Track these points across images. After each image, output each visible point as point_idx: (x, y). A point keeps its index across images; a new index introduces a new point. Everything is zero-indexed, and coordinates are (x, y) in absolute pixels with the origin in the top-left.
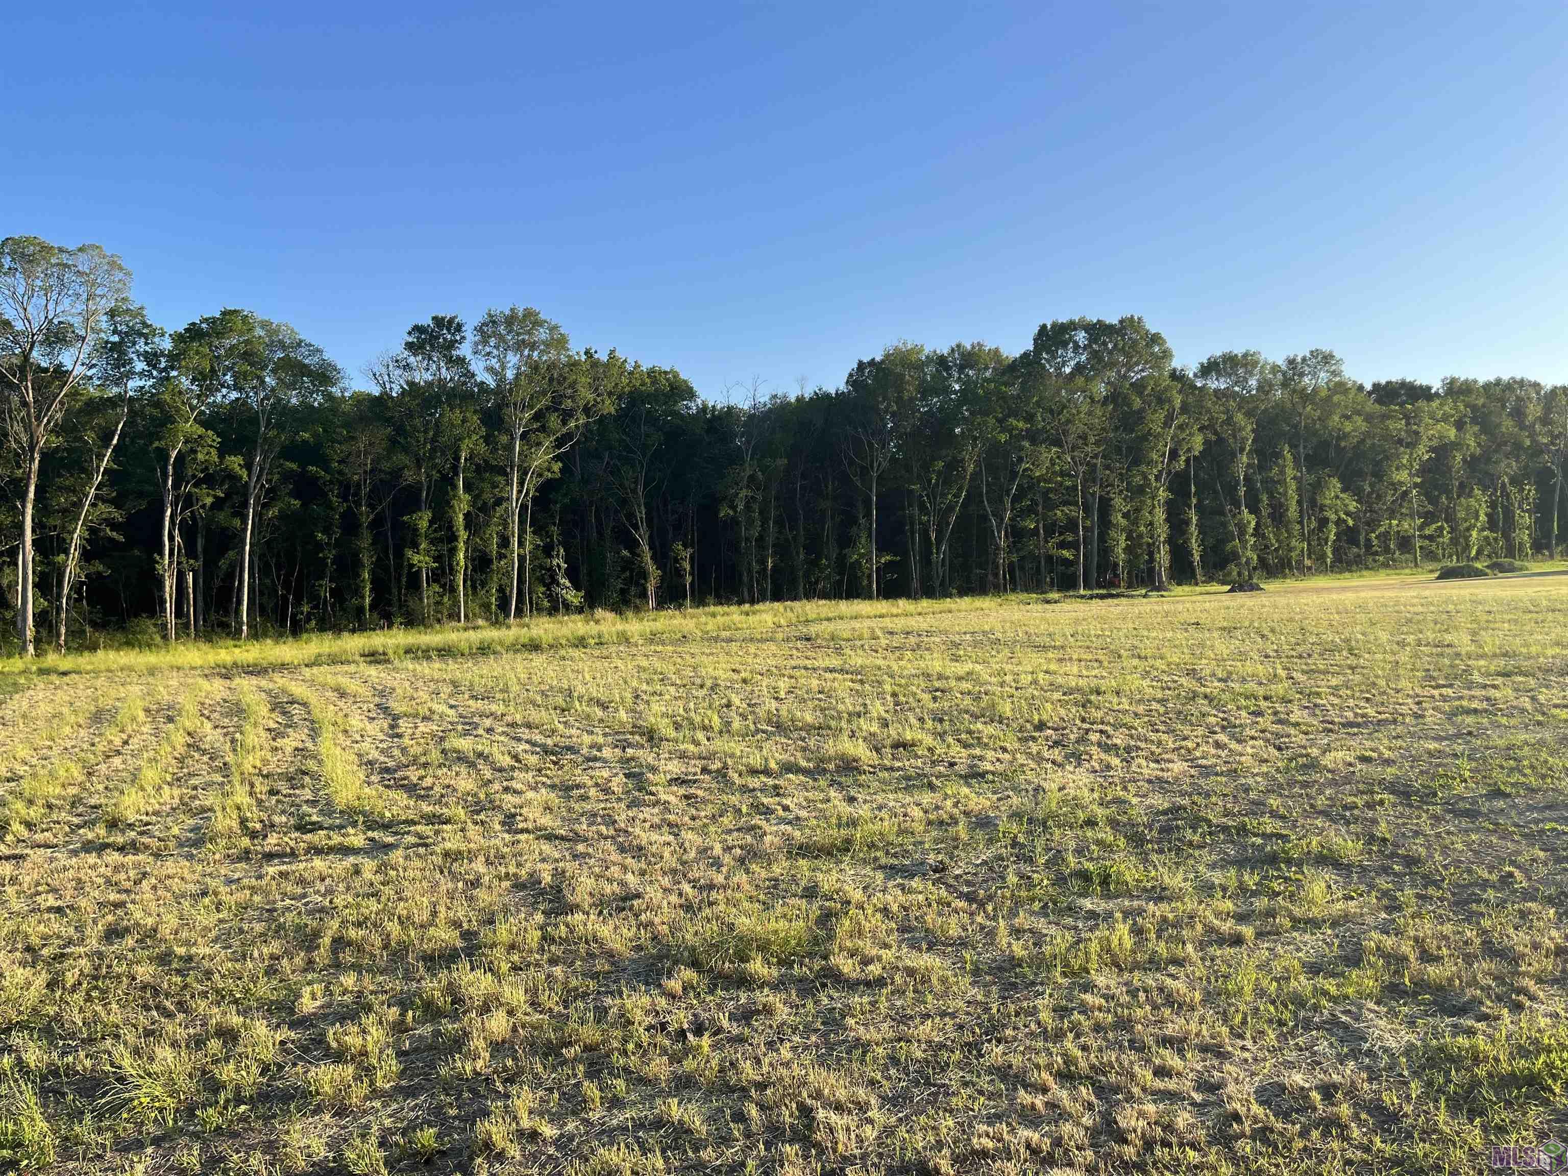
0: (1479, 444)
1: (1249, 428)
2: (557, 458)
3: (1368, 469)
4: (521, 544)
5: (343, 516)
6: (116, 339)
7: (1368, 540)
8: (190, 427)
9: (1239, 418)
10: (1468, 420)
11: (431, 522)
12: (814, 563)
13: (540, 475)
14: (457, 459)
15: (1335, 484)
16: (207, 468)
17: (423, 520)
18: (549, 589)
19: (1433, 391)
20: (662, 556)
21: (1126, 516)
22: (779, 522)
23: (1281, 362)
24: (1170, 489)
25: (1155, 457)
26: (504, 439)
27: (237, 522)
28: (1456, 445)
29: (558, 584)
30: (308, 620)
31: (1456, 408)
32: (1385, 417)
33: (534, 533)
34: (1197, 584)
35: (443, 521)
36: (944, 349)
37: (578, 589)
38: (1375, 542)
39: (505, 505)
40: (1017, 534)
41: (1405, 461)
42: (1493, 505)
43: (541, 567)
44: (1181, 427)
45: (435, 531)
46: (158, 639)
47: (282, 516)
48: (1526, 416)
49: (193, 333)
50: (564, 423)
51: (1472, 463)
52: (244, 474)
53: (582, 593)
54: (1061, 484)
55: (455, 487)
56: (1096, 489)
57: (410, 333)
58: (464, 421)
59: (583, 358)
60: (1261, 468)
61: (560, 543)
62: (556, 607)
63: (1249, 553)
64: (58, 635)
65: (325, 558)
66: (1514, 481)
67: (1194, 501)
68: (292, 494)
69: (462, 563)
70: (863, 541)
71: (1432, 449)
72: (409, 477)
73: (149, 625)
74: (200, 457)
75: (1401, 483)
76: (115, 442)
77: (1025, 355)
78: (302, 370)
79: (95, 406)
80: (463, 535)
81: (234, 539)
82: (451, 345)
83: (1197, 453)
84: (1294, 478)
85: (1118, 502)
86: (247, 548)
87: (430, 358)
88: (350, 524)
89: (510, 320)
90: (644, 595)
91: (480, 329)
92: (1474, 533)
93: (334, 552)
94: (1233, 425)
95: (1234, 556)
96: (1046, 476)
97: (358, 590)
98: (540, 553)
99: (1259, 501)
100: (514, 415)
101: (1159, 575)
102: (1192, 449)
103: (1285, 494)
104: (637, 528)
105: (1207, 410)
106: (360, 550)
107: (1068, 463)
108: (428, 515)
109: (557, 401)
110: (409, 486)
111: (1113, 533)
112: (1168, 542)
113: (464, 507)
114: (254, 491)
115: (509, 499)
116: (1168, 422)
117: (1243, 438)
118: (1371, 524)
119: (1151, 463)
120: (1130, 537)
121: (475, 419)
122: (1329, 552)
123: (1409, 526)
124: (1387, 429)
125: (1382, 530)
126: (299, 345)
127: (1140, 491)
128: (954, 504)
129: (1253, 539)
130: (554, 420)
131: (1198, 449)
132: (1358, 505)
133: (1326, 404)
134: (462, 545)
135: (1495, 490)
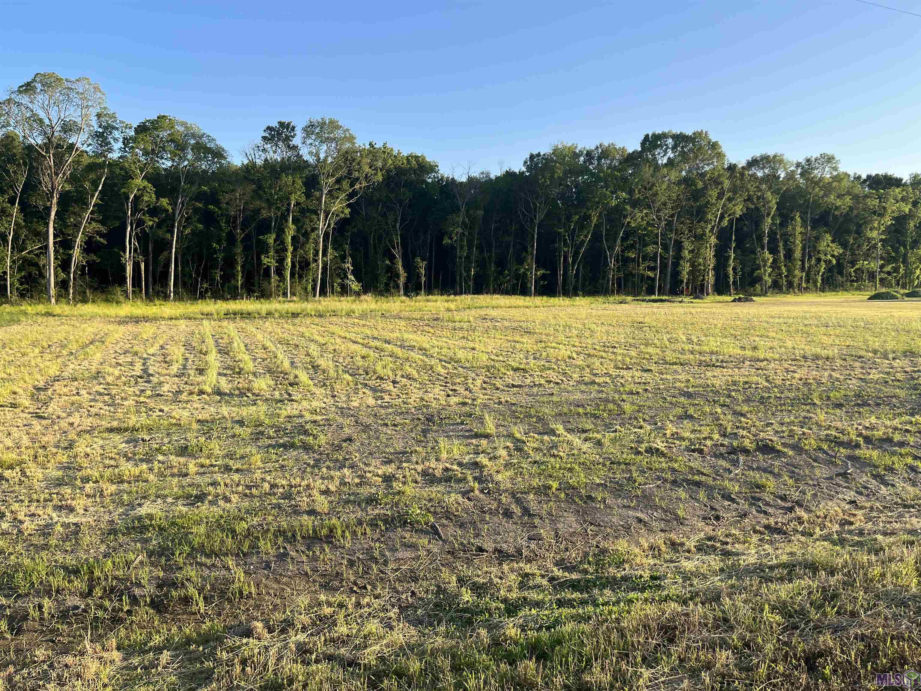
1: (774, 201)
2: (348, 206)
3: (852, 228)
4: (324, 254)
5: (227, 234)
6: (101, 130)
7: (849, 273)
8: (139, 181)
9: (769, 195)
11: (275, 241)
12: (501, 273)
13: (337, 215)
14: (289, 205)
15: (828, 238)
16: (149, 205)
17: (271, 239)
18: (343, 281)
19: (903, 181)
20: (409, 266)
21: (691, 252)
22: (480, 249)
23: (802, 160)
24: (717, 237)
25: (710, 217)
27: (168, 236)
28: (910, 216)
29: (348, 279)
30: (206, 291)
31: (914, 193)
32: (867, 197)
33: (332, 249)
35: (280, 240)
36: (592, 146)
37: (358, 282)
38: (853, 274)
39: (316, 232)
41: (876, 225)
43: (340, 268)
44: (730, 200)
45: (279, 245)
46: (122, 299)
47: (193, 233)
49: (142, 129)
50: (352, 185)
52: (170, 208)
54: (650, 232)
55: (287, 221)
56: (673, 236)
57: (265, 131)
58: (294, 181)
59: (368, 147)
60: (781, 225)
61: (350, 255)
62: (345, 291)
63: (767, 278)
64: (69, 294)
65: (218, 258)
67: (734, 245)
68: (199, 221)
69: (290, 264)
71: (894, 218)
72: (264, 214)
73: (118, 290)
74: (146, 198)
75: (874, 239)
76: (100, 188)
77: (635, 152)
78: (209, 150)
79: (92, 167)
80: (290, 248)
81: (166, 245)
82: (287, 139)
83: (738, 216)
85: (686, 244)
86: (174, 250)
87: (277, 145)
88: (231, 239)
89: (322, 125)
90: (397, 287)
91: (305, 130)
93: (222, 254)
94: (763, 199)
95: (759, 279)
96: (639, 227)
97: (234, 276)
98: (339, 260)
99: (778, 246)
100: (323, 180)
101: (707, 289)
102: (734, 213)
103: (794, 243)
104: (394, 248)
105: (747, 190)
106: (235, 254)
107: (654, 220)
108: (274, 236)
109: (350, 173)
110: (264, 219)
111: (682, 262)
112: (714, 269)
113: (292, 233)
114: (178, 218)
115: (318, 229)
116: (720, 196)
117: (770, 207)
118: (853, 263)
119: (707, 222)
120: (692, 265)
121: (299, 182)
122: (820, 279)
123: (874, 265)
124: (866, 204)
125: (857, 267)
126: (203, 136)
127: (700, 238)
128: (583, 242)
129: (770, 270)
130: (345, 184)
131: (738, 213)
132: (841, 251)
133: (828, 188)
134: (289, 254)
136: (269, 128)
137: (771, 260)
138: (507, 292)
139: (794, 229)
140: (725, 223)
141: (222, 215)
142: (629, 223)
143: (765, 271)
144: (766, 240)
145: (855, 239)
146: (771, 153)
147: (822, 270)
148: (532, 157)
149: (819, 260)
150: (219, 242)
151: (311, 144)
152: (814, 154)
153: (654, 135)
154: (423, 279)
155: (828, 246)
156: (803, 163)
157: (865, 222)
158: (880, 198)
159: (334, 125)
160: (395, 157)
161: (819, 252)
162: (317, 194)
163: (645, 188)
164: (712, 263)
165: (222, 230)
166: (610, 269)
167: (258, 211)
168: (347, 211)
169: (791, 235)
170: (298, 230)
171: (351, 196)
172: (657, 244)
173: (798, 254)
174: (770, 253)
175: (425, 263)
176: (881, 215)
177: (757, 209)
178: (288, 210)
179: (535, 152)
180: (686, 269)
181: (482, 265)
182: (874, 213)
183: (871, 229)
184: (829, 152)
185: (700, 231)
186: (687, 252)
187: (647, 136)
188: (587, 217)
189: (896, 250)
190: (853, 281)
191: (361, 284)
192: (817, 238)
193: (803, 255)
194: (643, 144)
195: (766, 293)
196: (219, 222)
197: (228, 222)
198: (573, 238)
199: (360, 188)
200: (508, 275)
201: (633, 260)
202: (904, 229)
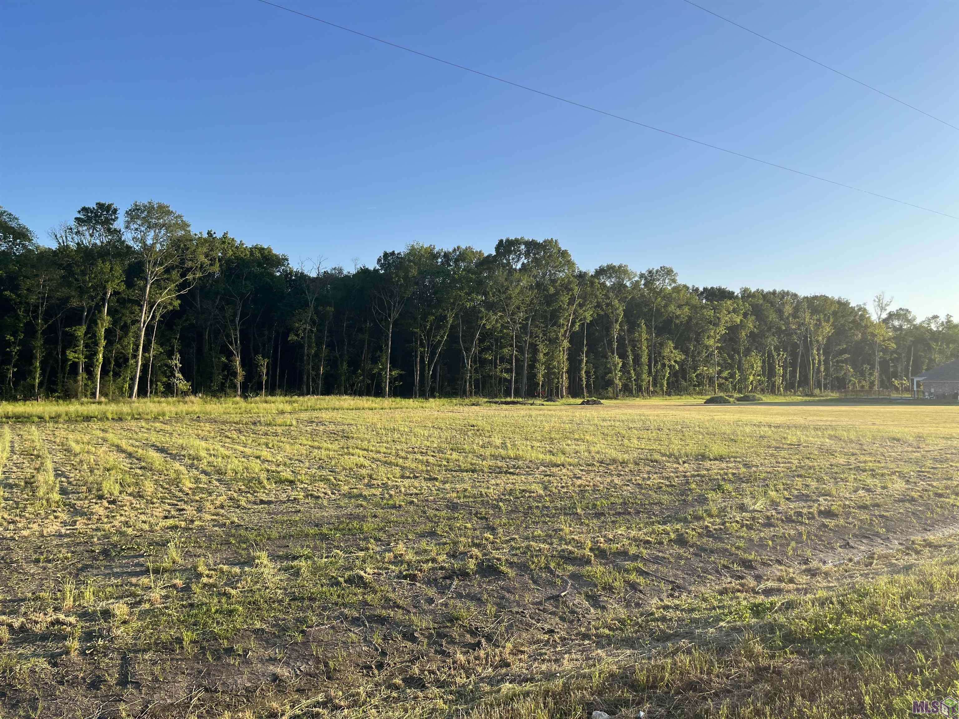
0: (755, 327)
1: (621, 309)
2: (178, 297)
3: (692, 336)
7: (692, 378)
9: (616, 302)
10: (750, 313)
14: (105, 294)
15: (671, 344)
17: (81, 331)
19: (736, 294)
20: (248, 364)
21: (546, 355)
22: (330, 346)
23: (643, 271)
24: (569, 341)
25: (561, 321)
28: (742, 325)
29: (174, 377)
31: (744, 305)
36: (450, 249)
37: (188, 382)
38: (695, 379)
41: (712, 334)
42: (764, 362)
43: (166, 365)
44: (580, 306)
45: (90, 338)
48: (783, 313)
50: (183, 275)
51: (752, 337)
55: (100, 311)
56: (527, 338)
57: (79, 212)
58: (111, 269)
59: (205, 236)
60: (628, 330)
61: (177, 350)
62: (170, 391)
63: (618, 382)
66: (777, 349)
67: (585, 349)
69: (100, 361)
71: (727, 328)
75: (711, 346)
77: (490, 256)
78: (10, 231)
80: (103, 343)
82: (107, 222)
83: (588, 321)
85: (541, 347)
89: (150, 209)
90: (234, 387)
91: (129, 213)
92: (751, 378)
93: (18, 348)
94: (612, 306)
95: (610, 383)
96: (494, 328)
97: (31, 373)
98: (165, 357)
100: (148, 268)
101: (562, 391)
102: (585, 318)
103: (641, 348)
104: (231, 344)
105: (596, 297)
106: (34, 348)
107: (508, 322)
108: (83, 328)
109: (182, 261)
110: (74, 309)
111: (537, 365)
112: (567, 372)
113: (106, 325)
115: (140, 321)
116: (572, 301)
117: (618, 314)
118: (695, 369)
119: (560, 326)
120: (548, 368)
121: (118, 270)
122: (665, 383)
123: (713, 371)
125: (698, 372)
128: (440, 342)
129: (620, 374)
130: (175, 274)
131: (589, 319)
132: (683, 357)
133: (668, 298)
134: (101, 349)
135: (764, 353)
136: (85, 209)
137: (620, 365)
138: (360, 393)
139: (640, 335)
140: (577, 328)
141: (20, 303)
142: (484, 324)
143: (616, 375)
144: (615, 345)
145: (694, 346)
146: (616, 264)
147: (667, 375)
148: (386, 255)
150: (14, 334)
151: (136, 229)
153: (508, 240)
154: (265, 378)
155: (672, 352)
157: (703, 331)
158: (715, 309)
159: (163, 210)
160: (237, 247)
162: (142, 283)
163: (499, 291)
164: (565, 367)
165: (20, 321)
166: (467, 370)
167: (66, 300)
168: (177, 303)
169: (637, 341)
170: (115, 322)
171: (182, 286)
172: (511, 346)
173: (645, 359)
174: (620, 358)
175: (266, 360)
176: (716, 325)
177: (607, 315)
178: (103, 300)
179: (389, 251)
180: (541, 371)
181: (332, 363)
182: (710, 322)
183: (708, 338)
185: (553, 335)
186: (541, 355)
187: (501, 241)
188: (442, 318)
189: (731, 358)
190: (695, 386)
191: (190, 383)
192: (661, 344)
193: (650, 360)
194: (497, 248)
195: (617, 396)
197: (26, 311)
198: (429, 338)
199: (194, 279)
200: (361, 375)
201: (490, 362)
202: (737, 338)
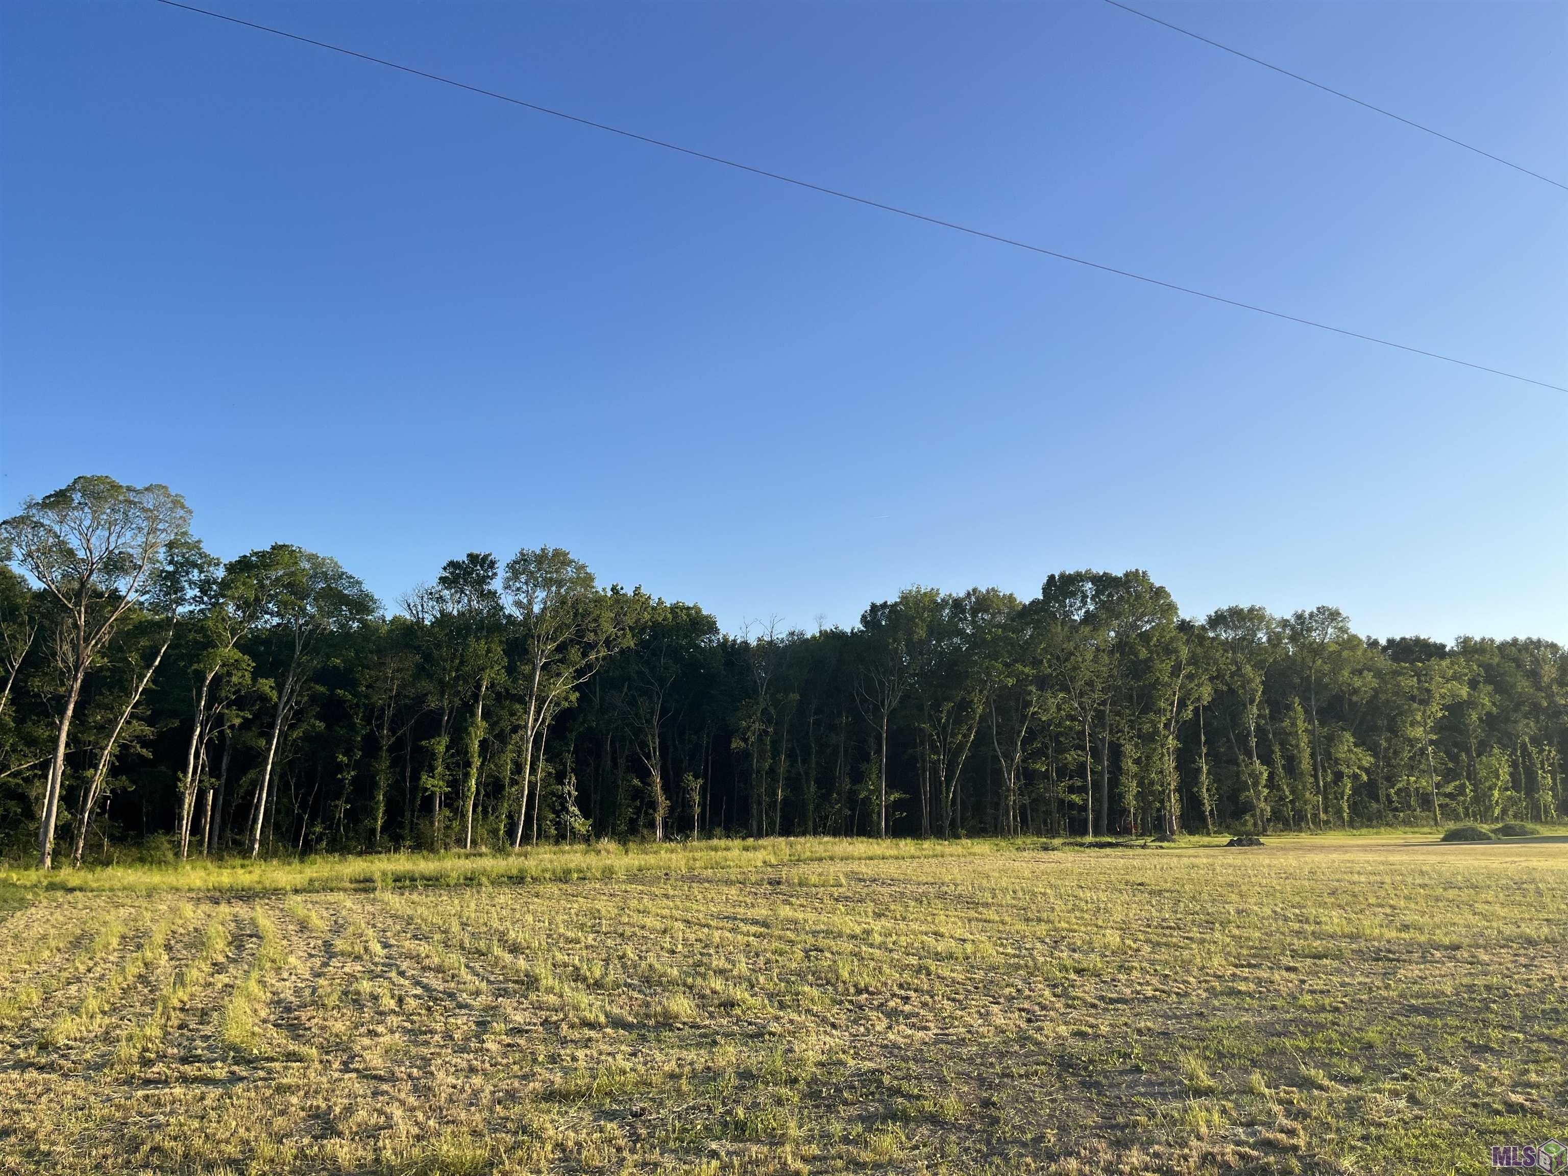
0: (1494, 704)
1: (1258, 680)
2: (576, 688)
3: (1382, 722)
4: (533, 771)
5: (364, 738)
6: (170, 568)
7: (1388, 796)
8: (228, 651)
9: (1248, 669)
10: (1481, 679)
11: (448, 748)
12: (825, 798)
13: (558, 704)
14: (479, 687)
15: (1348, 738)
16: (239, 691)
17: (441, 744)
18: (558, 816)
19: (1447, 649)
20: (673, 788)
21: (1137, 762)
22: (791, 756)
23: (1289, 616)
24: (1178, 738)
25: (1162, 705)
26: (527, 669)
27: (263, 742)
28: (1470, 703)
29: (568, 812)
30: (319, 839)
31: (1469, 667)
32: (1396, 673)
33: (547, 761)
34: (1208, 834)
35: (458, 747)
36: (960, 592)
37: (587, 818)
38: (1395, 798)
39: (521, 732)
40: (1028, 777)
41: (1419, 718)
42: (1514, 764)
43: (553, 794)
44: (1190, 677)
45: (453, 755)
46: (170, 856)
47: (306, 737)
48: (1541, 677)
49: (242, 566)
50: (585, 655)
51: (1490, 721)
52: (274, 695)
53: (590, 822)
54: (1071, 728)
55: (473, 714)
56: (1106, 734)
57: (445, 569)
58: (489, 651)
59: (609, 593)
60: (1272, 717)
61: (573, 770)
62: (563, 835)
63: (1262, 805)
64: (77, 850)
65: (344, 779)
66: (1535, 741)
67: (1204, 750)
68: (319, 717)
69: (474, 789)
70: (874, 776)
71: (1445, 707)
72: (433, 703)
73: (163, 841)
74: (234, 679)
75: (1418, 740)
76: (157, 663)
77: (1034, 603)
78: (344, 600)
79: (144, 628)
80: (477, 762)
81: (257, 759)
82: (483, 580)
83: (1205, 703)
84: (1306, 730)
85: (1128, 748)
86: (269, 767)
87: (462, 592)
88: (371, 746)
89: (541, 559)
90: (652, 825)
91: (511, 567)
92: (1496, 793)
93: (352, 773)
94: (1242, 676)
95: (1248, 808)
96: (1052, 721)
97: (371, 812)
98: (552, 781)
99: (1273, 752)
100: (537, 646)
101: (1171, 822)
102: (1198, 699)
103: (1297, 746)
104: (649, 758)
105: (1216, 663)
106: (376, 773)
107: (1075, 709)
108: (445, 740)
109: (580, 633)
110: (431, 711)
111: (1123, 779)
112: (1178, 790)
113: (481, 734)
114: (282, 712)
115: (526, 727)
116: (1176, 670)
117: (1253, 690)
118: (1391, 780)
119: (1159, 712)
120: (1140, 784)
121: (499, 650)
122: (1345, 806)
123: (1426, 783)
124: (1399, 685)
125: (1399, 785)
126: (340, 577)
127: (1149, 738)
128: (961, 746)
129: (1266, 791)
130: (574, 653)
131: (1206, 699)
132: (1372, 760)
133: (1336, 660)
134: (474, 771)
135: (1515, 750)
136: (453, 564)
137: (1265, 775)
138: (835, 833)
139: (1294, 724)
140: (1188, 714)
141: (357, 705)
142: (1033, 714)
143: (1258, 793)
144: (1253, 742)
145: (1388, 740)
146: (1245, 605)
147: (1348, 791)
148: (874, 607)
149: (1339, 776)
150: (348, 752)
151: (518, 589)
152: (1309, 608)
153: (1062, 576)
154: (697, 810)
155: (1350, 751)
156: (1293, 621)
157: (1401, 714)
158: (1418, 675)
159: (560, 558)
160: (654, 608)
161: (1337, 762)
163: (1058, 658)
164: (1173, 780)
165: (356, 731)
166: (1008, 790)
167: (421, 699)
168: (574, 697)
169: (1290, 734)
170: (491, 730)
171: (581, 672)
172: (1083, 748)
173: (1306, 764)
174: (1262, 763)
175: (701, 781)
176: (1425, 702)
177: (1232, 691)
178: (476, 697)
179: (879, 602)
180: (1131, 789)
181: (794, 783)
182: (1413, 698)
183: (1412, 725)
184: (1332, 605)
185: (1147, 728)
186: (1130, 762)
187: (1052, 577)
188: (964, 705)
189: (1455, 758)
190: (1396, 809)
192: (1330, 739)
193: (1315, 769)
194: (1046, 589)
195: (1265, 830)
196: (351, 717)
197: (368, 720)
198: (945, 739)
199: (597, 658)
200: (837, 803)
201: (1046, 775)
202: (1465, 725)
